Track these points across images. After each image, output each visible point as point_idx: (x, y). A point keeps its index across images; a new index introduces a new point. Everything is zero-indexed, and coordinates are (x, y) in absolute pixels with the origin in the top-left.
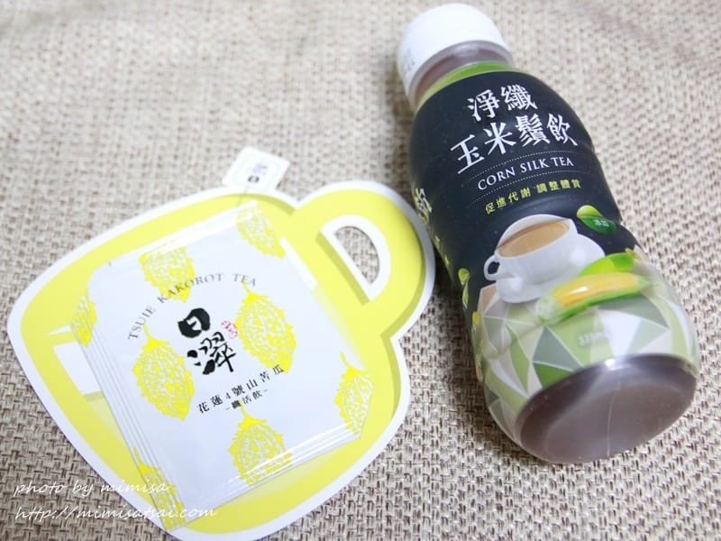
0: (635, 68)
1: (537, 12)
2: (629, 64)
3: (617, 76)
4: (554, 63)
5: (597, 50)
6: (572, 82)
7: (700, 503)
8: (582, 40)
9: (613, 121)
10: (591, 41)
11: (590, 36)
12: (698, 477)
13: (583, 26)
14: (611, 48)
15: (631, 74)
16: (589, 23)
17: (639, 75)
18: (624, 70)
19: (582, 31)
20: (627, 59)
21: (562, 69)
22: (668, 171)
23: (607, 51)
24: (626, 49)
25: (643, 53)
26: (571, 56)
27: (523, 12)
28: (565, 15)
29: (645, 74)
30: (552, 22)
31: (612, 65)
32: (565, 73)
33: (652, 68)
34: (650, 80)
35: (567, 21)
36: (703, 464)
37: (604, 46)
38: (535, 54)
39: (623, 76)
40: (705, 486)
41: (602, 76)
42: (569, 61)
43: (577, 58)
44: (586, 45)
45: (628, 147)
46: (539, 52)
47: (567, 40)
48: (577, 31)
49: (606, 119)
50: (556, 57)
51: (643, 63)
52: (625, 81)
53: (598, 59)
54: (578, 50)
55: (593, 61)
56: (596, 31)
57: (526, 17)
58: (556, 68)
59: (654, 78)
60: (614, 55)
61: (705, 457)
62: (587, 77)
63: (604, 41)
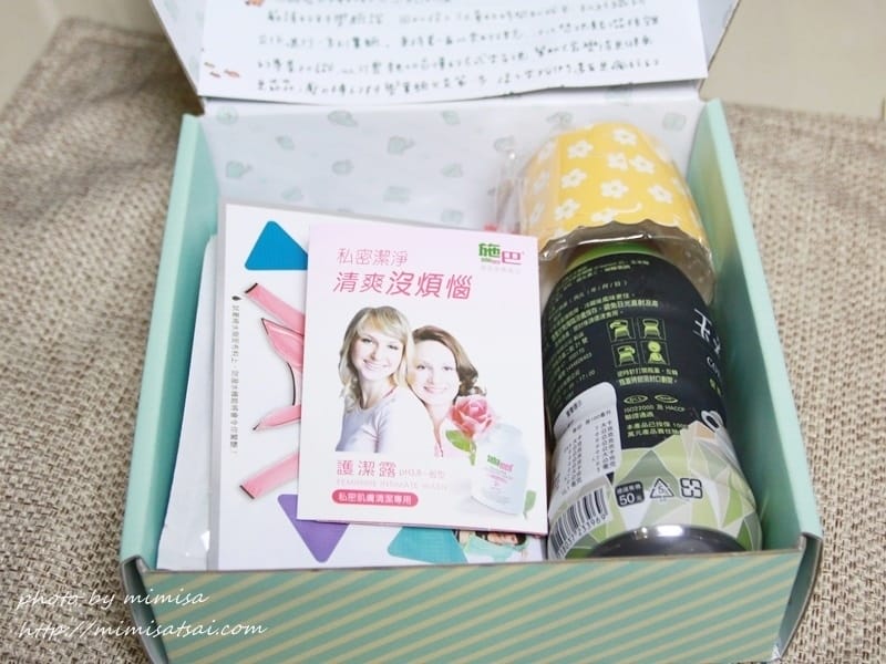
0: (861, 244)
1: (774, 178)
2: (857, 239)
3: (842, 249)
4: (783, 229)
5: (828, 220)
6: (797, 251)
7: (828, 651)
8: (814, 210)
9: (828, 294)
10: (824, 212)
11: (823, 208)
12: (831, 628)
13: (818, 199)
14: (842, 221)
15: (857, 250)
16: (824, 197)
17: (864, 252)
18: (850, 244)
19: (816, 202)
20: (855, 235)
21: (789, 236)
22: (870, 350)
23: (838, 223)
24: (856, 225)
25: (873, 231)
26: (801, 224)
27: (761, 176)
28: (802, 185)
29: (870, 251)
30: (787, 189)
31: (840, 238)
32: (792, 240)
33: (878, 246)
34: (874, 258)
35: (803, 191)
36: (840, 617)
37: (836, 218)
38: (766, 219)
39: (848, 250)
40: (837, 637)
41: (828, 248)
42: (798, 229)
43: (806, 226)
44: (818, 216)
45: (837, 320)
46: (770, 217)
47: (800, 208)
48: (811, 202)
49: (822, 290)
50: (785, 223)
51: (870, 241)
52: (850, 255)
53: (827, 230)
54: (809, 219)
55: (822, 231)
56: (830, 205)
57: (763, 181)
58: (784, 234)
59: (878, 257)
60: (843, 228)
61: (844, 611)
62: (813, 247)
63: (837, 215)
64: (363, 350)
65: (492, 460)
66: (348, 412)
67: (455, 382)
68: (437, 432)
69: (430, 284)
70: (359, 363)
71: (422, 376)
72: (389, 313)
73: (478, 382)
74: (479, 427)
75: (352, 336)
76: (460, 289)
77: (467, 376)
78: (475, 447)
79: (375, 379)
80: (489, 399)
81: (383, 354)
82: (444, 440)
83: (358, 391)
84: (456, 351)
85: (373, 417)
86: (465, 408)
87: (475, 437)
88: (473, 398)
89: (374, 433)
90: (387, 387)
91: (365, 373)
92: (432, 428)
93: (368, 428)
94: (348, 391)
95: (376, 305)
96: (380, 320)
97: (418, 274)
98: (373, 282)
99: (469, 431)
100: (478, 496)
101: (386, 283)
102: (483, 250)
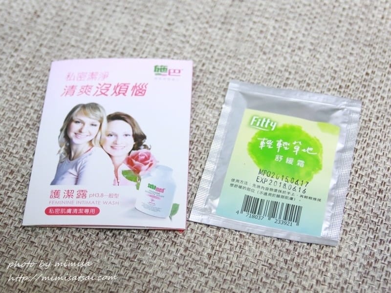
64: (75, 127)
65: (150, 186)
66: (61, 162)
67: (131, 142)
68: (116, 171)
69: (120, 90)
70: (72, 135)
71: (110, 140)
72: (94, 107)
73: (146, 142)
74: (144, 167)
75: (69, 120)
76: (140, 91)
77: (139, 139)
78: (140, 179)
79: (80, 143)
80: (152, 152)
81: (87, 129)
82: (120, 175)
83: (69, 150)
84: (133, 124)
85: (76, 165)
86: (136, 157)
87: (141, 173)
88: (142, 151)
89: (75, 173)
90: (87, 147)
91: (75, 140)
92: (113, 169)
93: (73, 171)
94: (62, 151)
95: (85, 102)
96: (87, 110)
97: (114, 84)
98: (86, 90)
99: (137, 170)
100: (139, 207)
101: (94, 90)
102: (157, 69)
